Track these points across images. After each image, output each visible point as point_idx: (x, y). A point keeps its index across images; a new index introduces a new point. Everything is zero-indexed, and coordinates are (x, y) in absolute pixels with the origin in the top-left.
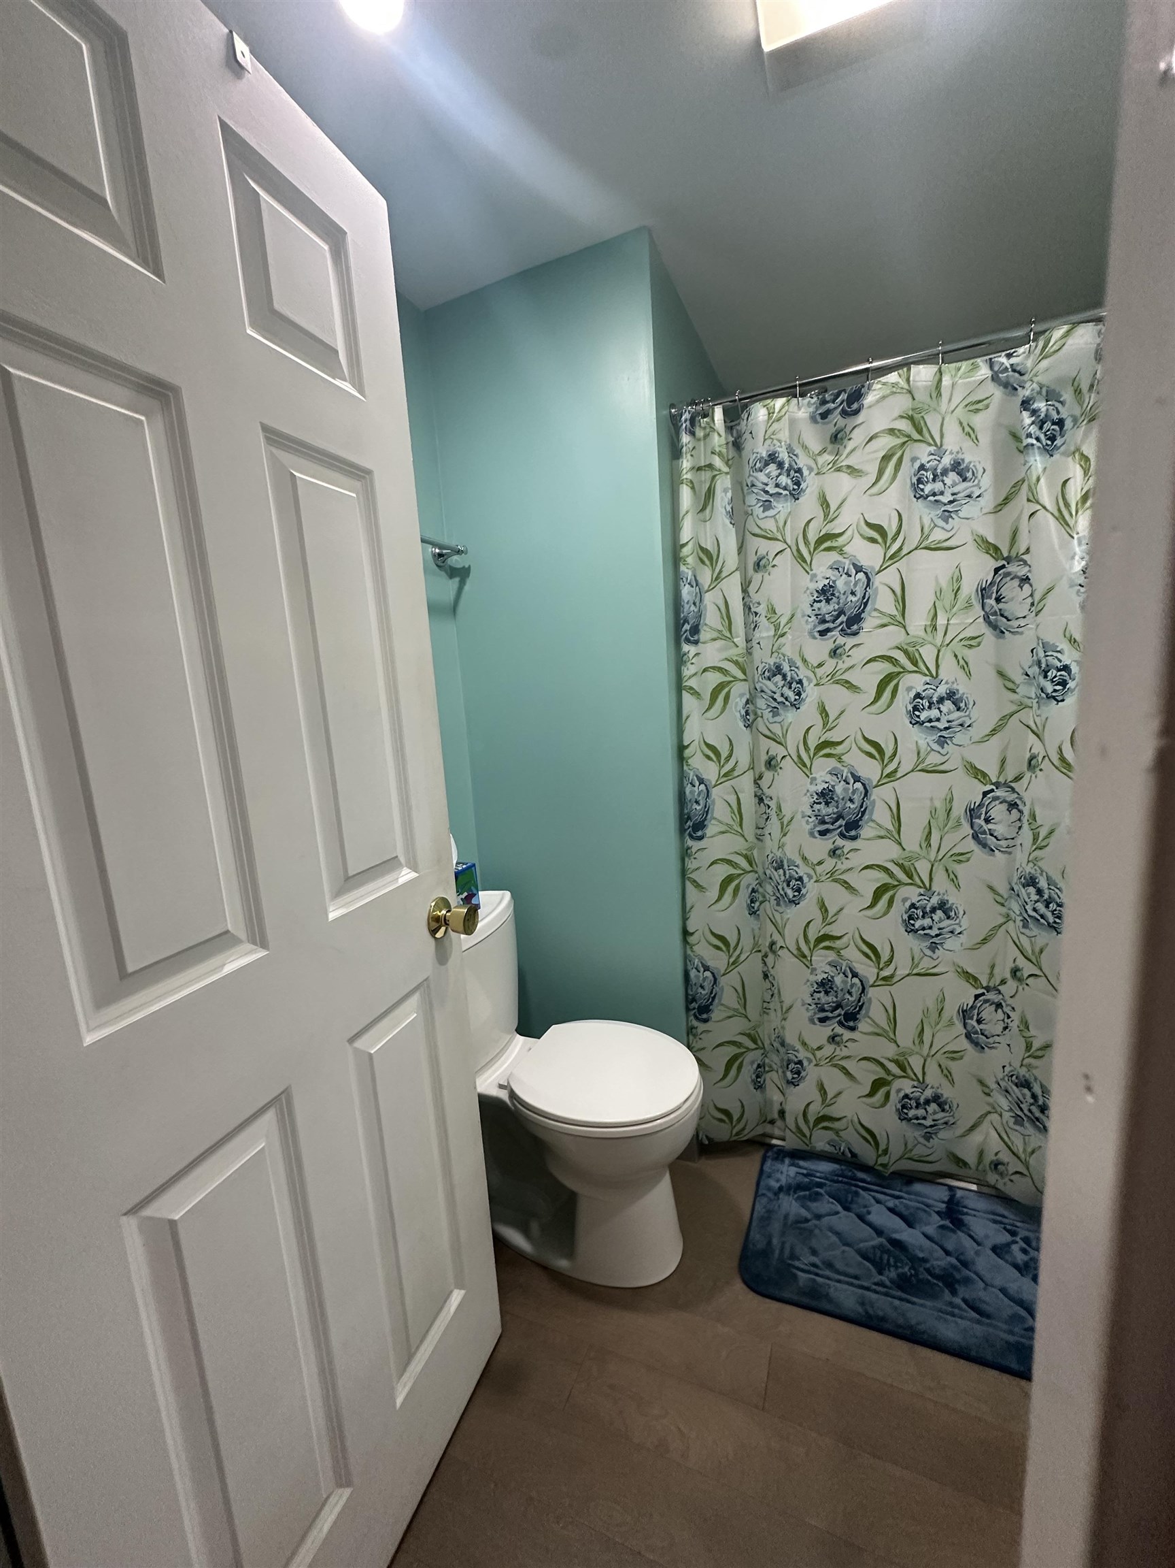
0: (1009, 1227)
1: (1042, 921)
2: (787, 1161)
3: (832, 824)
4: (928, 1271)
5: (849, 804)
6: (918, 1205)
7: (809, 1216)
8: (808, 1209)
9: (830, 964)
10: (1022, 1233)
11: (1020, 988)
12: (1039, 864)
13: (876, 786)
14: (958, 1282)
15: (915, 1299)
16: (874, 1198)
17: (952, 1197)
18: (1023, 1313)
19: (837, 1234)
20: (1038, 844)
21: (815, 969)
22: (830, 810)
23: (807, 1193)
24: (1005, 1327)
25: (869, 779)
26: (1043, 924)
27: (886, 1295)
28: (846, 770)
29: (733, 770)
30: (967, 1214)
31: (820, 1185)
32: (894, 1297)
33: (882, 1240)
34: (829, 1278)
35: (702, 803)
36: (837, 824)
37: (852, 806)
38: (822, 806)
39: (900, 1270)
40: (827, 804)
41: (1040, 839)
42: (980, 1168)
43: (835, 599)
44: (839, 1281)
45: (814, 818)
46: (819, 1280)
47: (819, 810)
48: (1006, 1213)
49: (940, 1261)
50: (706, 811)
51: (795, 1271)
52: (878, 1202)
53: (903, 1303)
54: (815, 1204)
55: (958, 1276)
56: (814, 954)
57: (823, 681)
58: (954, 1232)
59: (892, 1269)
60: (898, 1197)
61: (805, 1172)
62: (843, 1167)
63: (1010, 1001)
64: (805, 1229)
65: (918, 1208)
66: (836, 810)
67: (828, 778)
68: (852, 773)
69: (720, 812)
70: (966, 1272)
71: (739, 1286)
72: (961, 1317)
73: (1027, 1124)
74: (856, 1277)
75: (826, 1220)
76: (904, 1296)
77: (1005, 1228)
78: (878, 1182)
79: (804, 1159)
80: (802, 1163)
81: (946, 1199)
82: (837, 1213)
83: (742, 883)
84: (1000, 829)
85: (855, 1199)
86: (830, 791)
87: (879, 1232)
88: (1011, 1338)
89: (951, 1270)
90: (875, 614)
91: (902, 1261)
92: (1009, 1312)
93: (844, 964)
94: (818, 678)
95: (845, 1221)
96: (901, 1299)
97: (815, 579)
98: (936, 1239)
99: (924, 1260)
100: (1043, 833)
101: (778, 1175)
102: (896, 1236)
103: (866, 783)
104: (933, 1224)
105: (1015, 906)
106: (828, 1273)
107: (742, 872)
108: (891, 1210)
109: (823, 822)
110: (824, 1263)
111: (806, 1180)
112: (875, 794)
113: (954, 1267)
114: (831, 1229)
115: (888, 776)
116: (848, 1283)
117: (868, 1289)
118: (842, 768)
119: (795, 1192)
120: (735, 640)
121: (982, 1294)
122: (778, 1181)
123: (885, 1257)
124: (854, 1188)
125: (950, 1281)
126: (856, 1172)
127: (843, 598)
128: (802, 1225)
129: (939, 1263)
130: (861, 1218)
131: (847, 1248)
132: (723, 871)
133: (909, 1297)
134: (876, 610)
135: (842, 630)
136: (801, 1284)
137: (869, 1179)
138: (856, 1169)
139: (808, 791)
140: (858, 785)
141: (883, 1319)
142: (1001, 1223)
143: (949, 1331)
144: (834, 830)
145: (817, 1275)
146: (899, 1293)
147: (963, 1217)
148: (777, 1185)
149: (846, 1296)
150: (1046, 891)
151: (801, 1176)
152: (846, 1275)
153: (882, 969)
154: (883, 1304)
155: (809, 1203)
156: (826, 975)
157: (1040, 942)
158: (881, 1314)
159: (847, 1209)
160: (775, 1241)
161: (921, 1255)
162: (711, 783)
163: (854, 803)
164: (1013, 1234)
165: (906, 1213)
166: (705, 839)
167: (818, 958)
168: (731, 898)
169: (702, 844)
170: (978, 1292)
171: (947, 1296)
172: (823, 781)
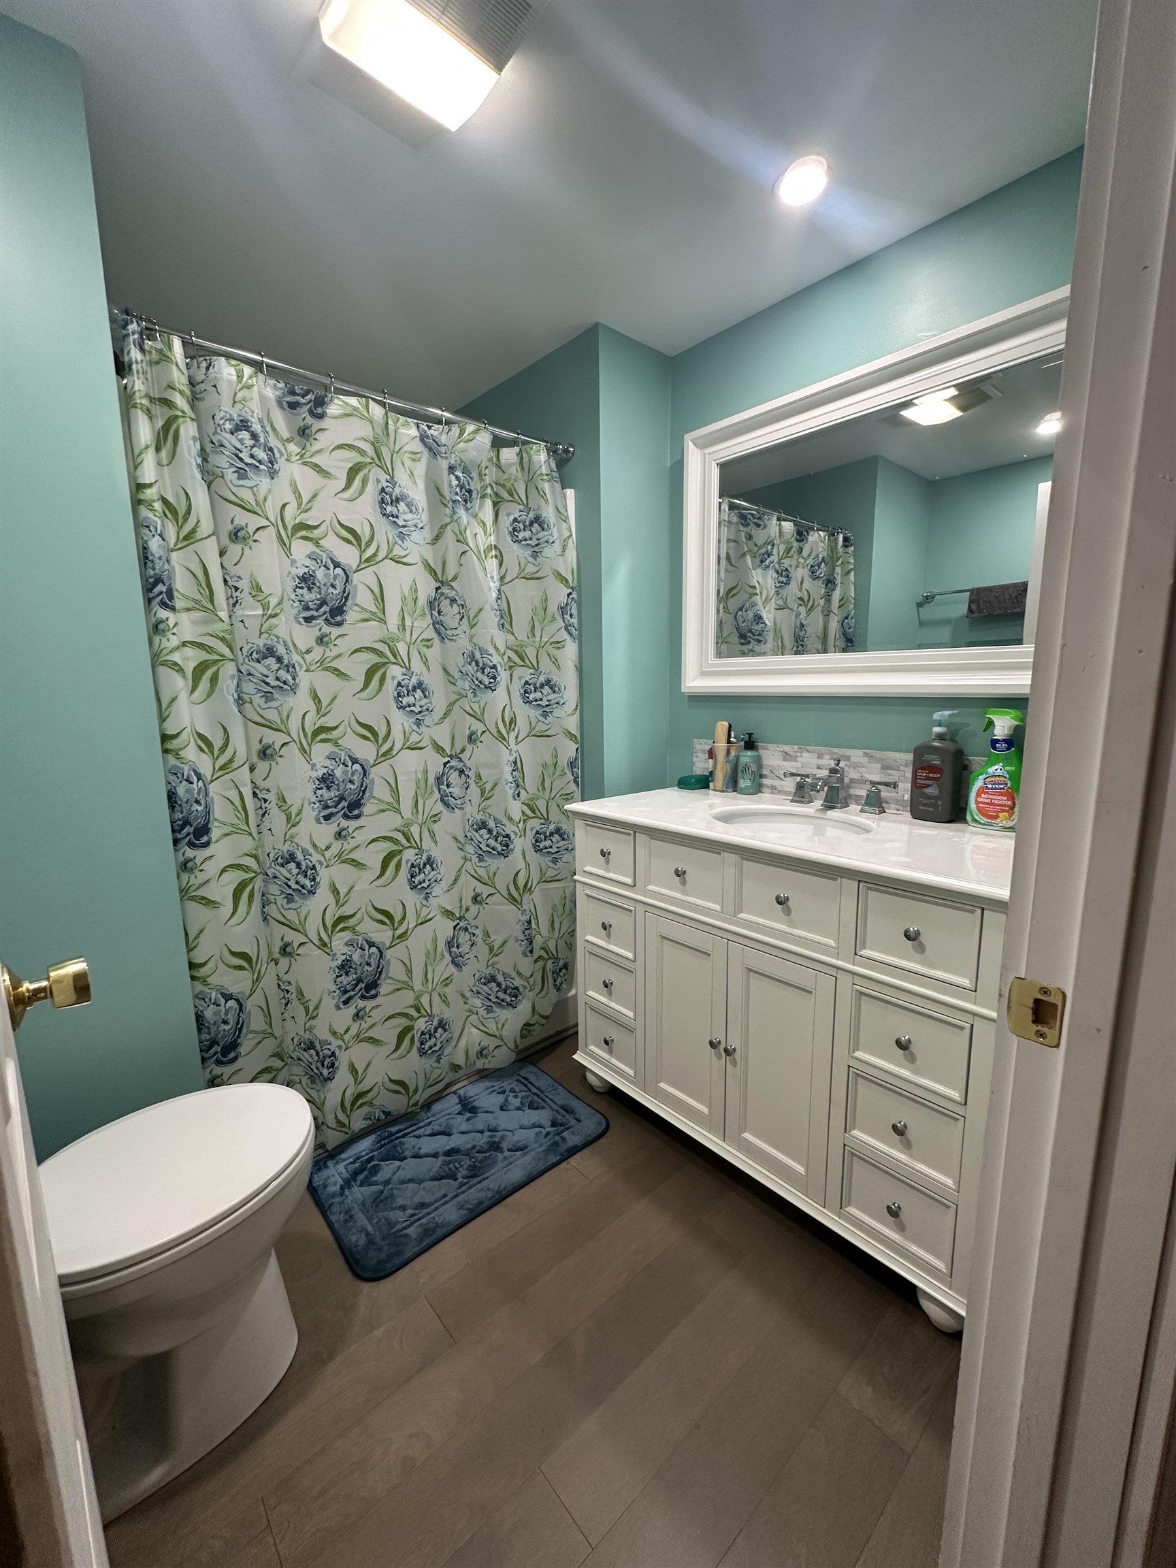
0: (499, 1090)
1: (493, 852)
2: (330, 1163)
3: (335, 807)
4: (478, 1152)
5: (350, 786)
6: (446, 1117)
7: (381, 1187)
8: (376, 1183)
9: (347, 944)
10: (508, 1088)
11: (481, 908)
12: (488, 811)
13: (374, 765)
14: (500, 1142)
15: (486, 1175)
16: (415, 1136)
17: (460, 1097)
18: (538, 1130)
19: (411, 1181)
20: (485, 796)
21: (335, 954)
22: (332, 794)
23: (365, 1173)
24: (537, 1145)
25: (365, 760)
26: (494, 854)
27: (470, 1188)
28: (343, 754)
29: (231, 761)
30: (474, 1100)
31: (371, 1159)
32: (475, 1185)
33: (441, 1158)
34: (429, 1214)
35: (203, 802)
36: (340, 806)
37: (353, 787)
38: (324, 791)
39: (465, 1166)
40: (328, 788)
41: (487, 792)
42: (468, 1064)
43: (316, 589)
44: (437, 1209)
45: (318, 804)
46: (424, 1221)
47: (321, 796)
48: (492, 1084)
49: (482, 1140)
50: (208, 812)
51: (402, 1233)
52: (419, 1137)
53: (483, 1183)
54: (379, 1175)
55: (497, 1140)
56: (333, 939)
57: (313, 668)
58: (477, 1117)
59: (461, 1170)
60: (430, 1123)
61: (351, 1160)
62: (378, 1133)
63: (474, 923)
64: (386, 1199)
65: (447, 1120)
66: (337, 793)
67: (328, 763)
68: (349, 756)
69: (221, 812)
70: (499, 1134)
71: (366, 1287)
72: (516, 1161)
73: (495, 1009)
74: (445, 1196)
75: (395, 1178)
76: (479, 1178)
77: (498, 1093)
78: (409, 1124)
79: (342, 1152)
80: (343, 1156)
81: (457, 1102)
82: (399, 1168)
83: (255, 887)
84: (456, 791)
85: (403, 1147)
86: (330, 775)
87: (435, 1155)
88: (543, 1148)
89: (490, 1140)
90: (355, 608)
91: (462, 1160)
92: (533, 1135)
93: (360, 938)
94: (308, 663)
95: (409, 1168)
96: (480, 1182)
97: (295, 565)
98: (470, 1130)
99: (474, 1147)
100: (488, 787)
101: (332, 1180)
102: (448, 1147)
103: (364, 763)
104: (461, 1123)
105: (470, 849)
106: (425, 1211)
107: (255, 875)
108: (432, 1135)
109: (326, 807)
110: (416, 1208)
111: (357, 1165)
112: (373, 773)
113: (491, 1137)
114: (403, 1182)
115: (384, 754)
116: (443, 1204)
117: (456, 1196)
118: (340, 752)
119: (355, 1180)
120: (219, 613)
121: (516, 1138)
122: (335, 1184)
123: (451, 1166)
124: (397, 1141)
125: (495, 1146)
126: (389, 1129)
127: (324, 589)
128: (383, 1196)
129: (482, 1142)
130: (416, 1156)
131: (424, 1184)
132: (234, 877)
133: (482, 1177)
134: (356, 605)
135: (326, 619)
136: (414, 1236)
137: (402, 1127)
138: (388, 1127)
139: (310, 777)
140: (356, 766)
141: (480, 1203)
142: (494, 1091)
143: (517, 1173)
144: (337, 812)
145: (419, 1219)
146: (475, 1180)
147: (474, 1104)
148: (337, 1188)
149: (450, 1213)
150: (495, 829)
151: (351, 1166)
152: (436, 1201)
153: (396, 929)
154: (473, 1195)
155: (374, 1179)
156: (344, 957)
157: (493, 869)
158: (476, 1201)
159: (402, 1160)
160: (370, 1228)
161: (469, 1146)
162: (207, 779)
163: (354, 784)
164: (503, 1092)
165: (442, 1129)
166: (212, 845)
167: (337, 942)
168: (246, 907)
169: (207, 852)
170: (512, 1140)
171: (500, 1156)
172: (322, 767)
